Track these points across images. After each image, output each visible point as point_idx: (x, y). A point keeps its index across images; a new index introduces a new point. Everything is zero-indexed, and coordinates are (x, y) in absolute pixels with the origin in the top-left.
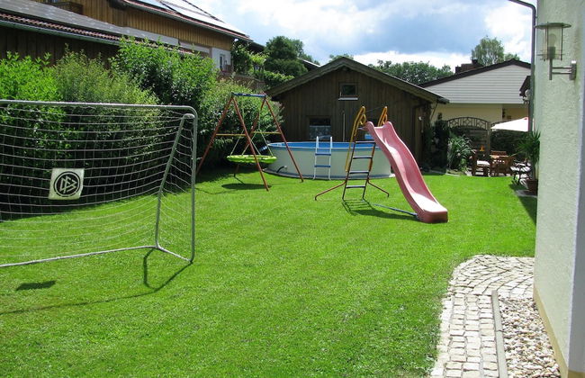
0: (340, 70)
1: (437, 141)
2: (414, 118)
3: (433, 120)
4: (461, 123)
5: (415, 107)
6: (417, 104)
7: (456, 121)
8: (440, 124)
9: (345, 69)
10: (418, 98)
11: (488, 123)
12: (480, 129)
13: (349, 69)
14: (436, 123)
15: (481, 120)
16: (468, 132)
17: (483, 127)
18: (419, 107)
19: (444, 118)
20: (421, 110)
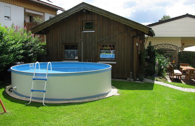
0: (82, 11)
1: (149, 57)
2: (133, 44)
3: (146, 46)
4: (161, 47)
5: (134, 37)
6: (135, 34)
7: (159, 46)
8: (150, 48)
9: (84, 11)
10: (135, 29)
11: (177, 47)
12: (172, 50)
13: (87, 11)
14: (148, 47)
15: (173, 45)
16: (166, 52)
17: (174, 49)
18: (136, 36)
19: (152, 45)
20: (138, 39)
